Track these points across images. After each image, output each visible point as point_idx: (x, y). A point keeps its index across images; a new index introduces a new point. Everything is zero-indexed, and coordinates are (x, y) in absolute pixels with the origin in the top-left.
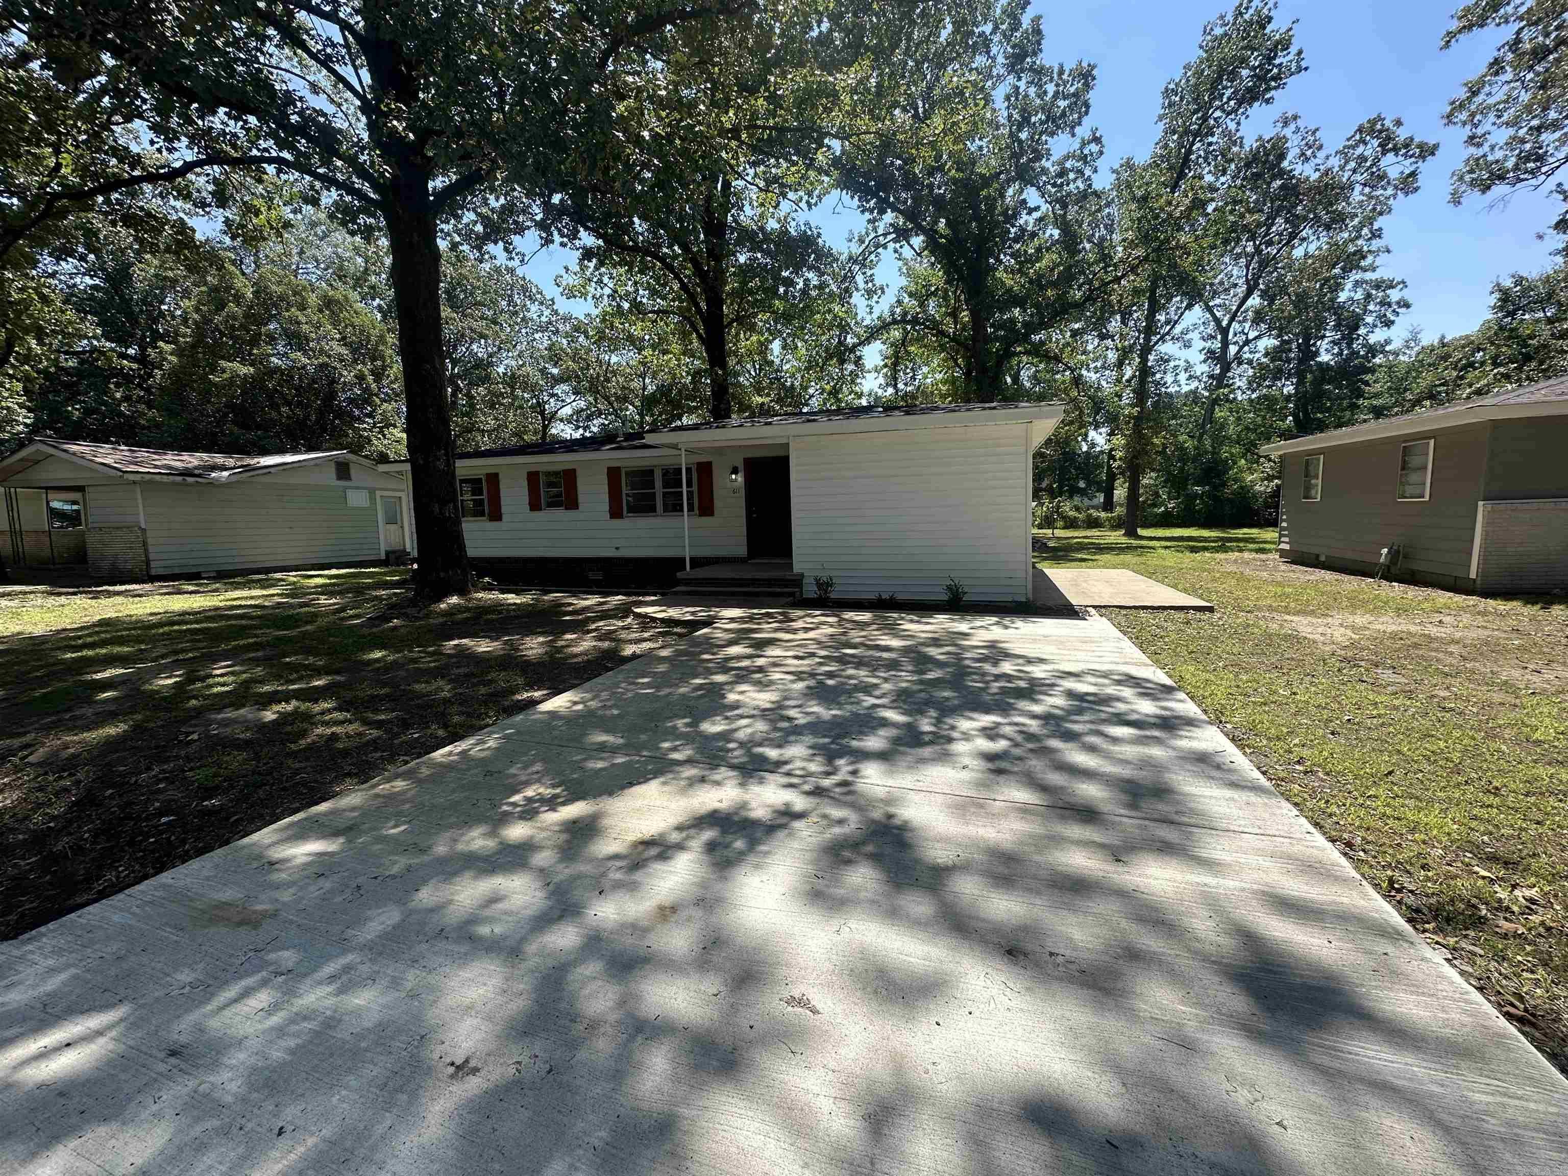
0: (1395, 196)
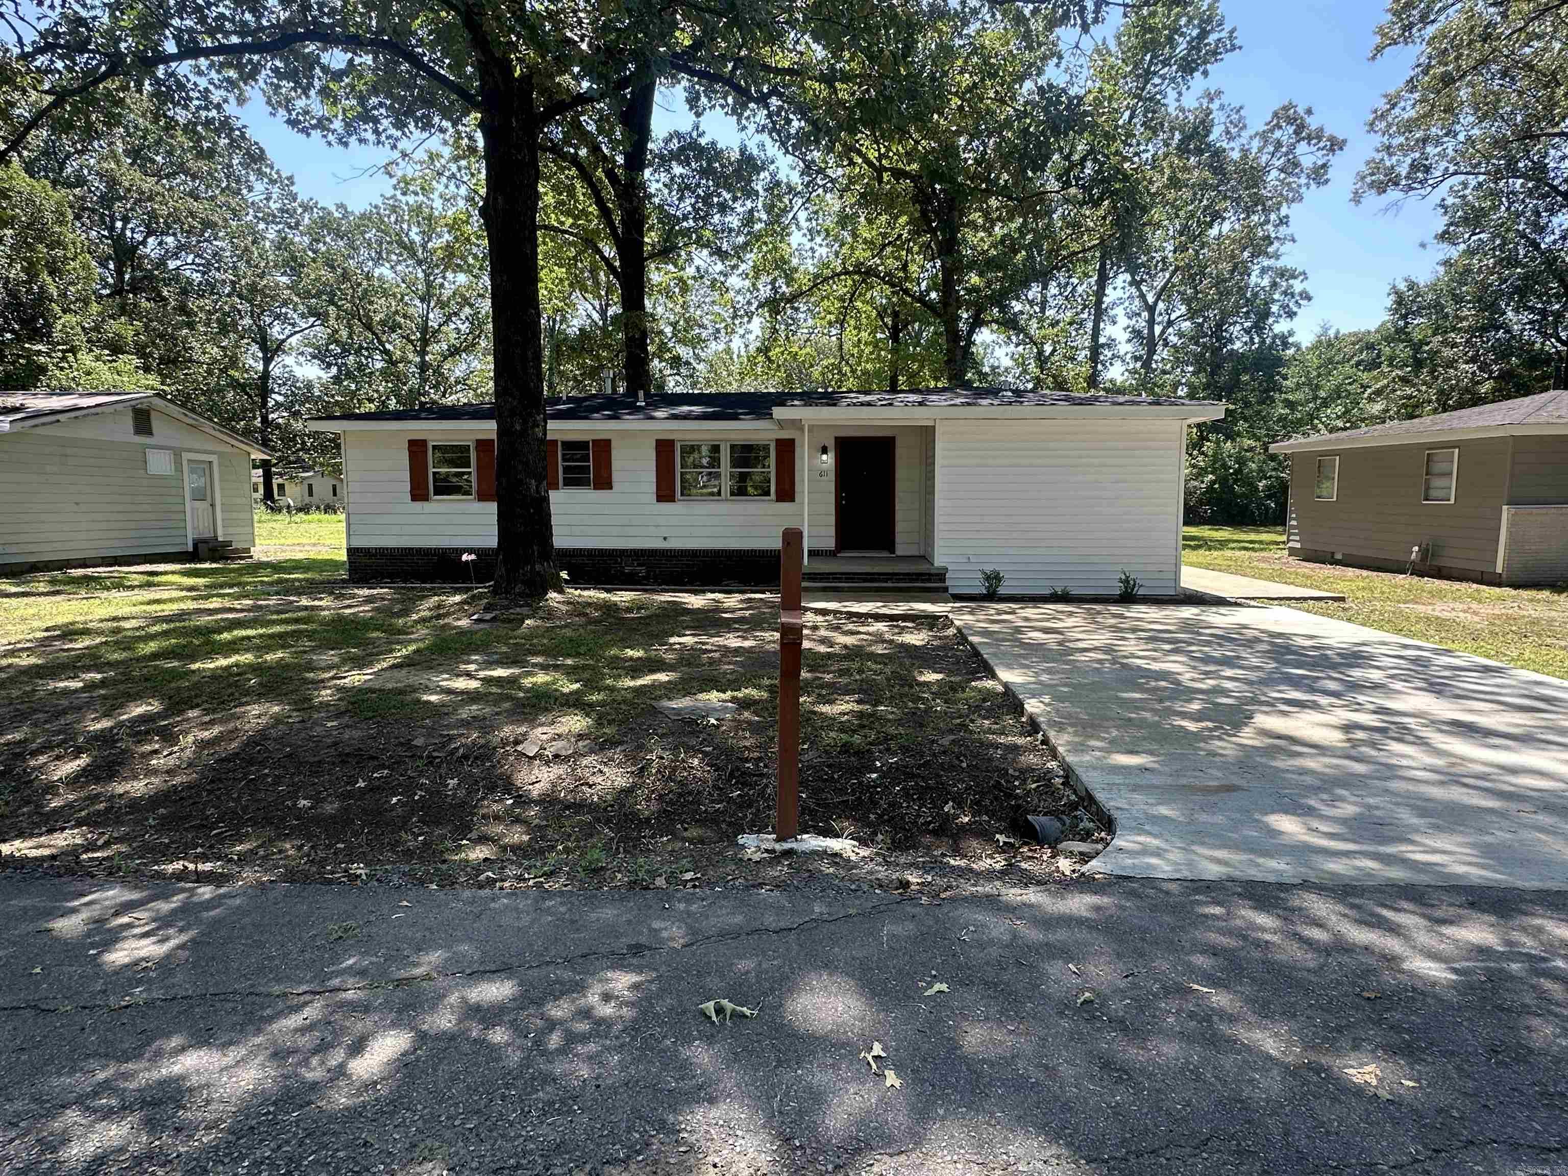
0: (1308, 186)
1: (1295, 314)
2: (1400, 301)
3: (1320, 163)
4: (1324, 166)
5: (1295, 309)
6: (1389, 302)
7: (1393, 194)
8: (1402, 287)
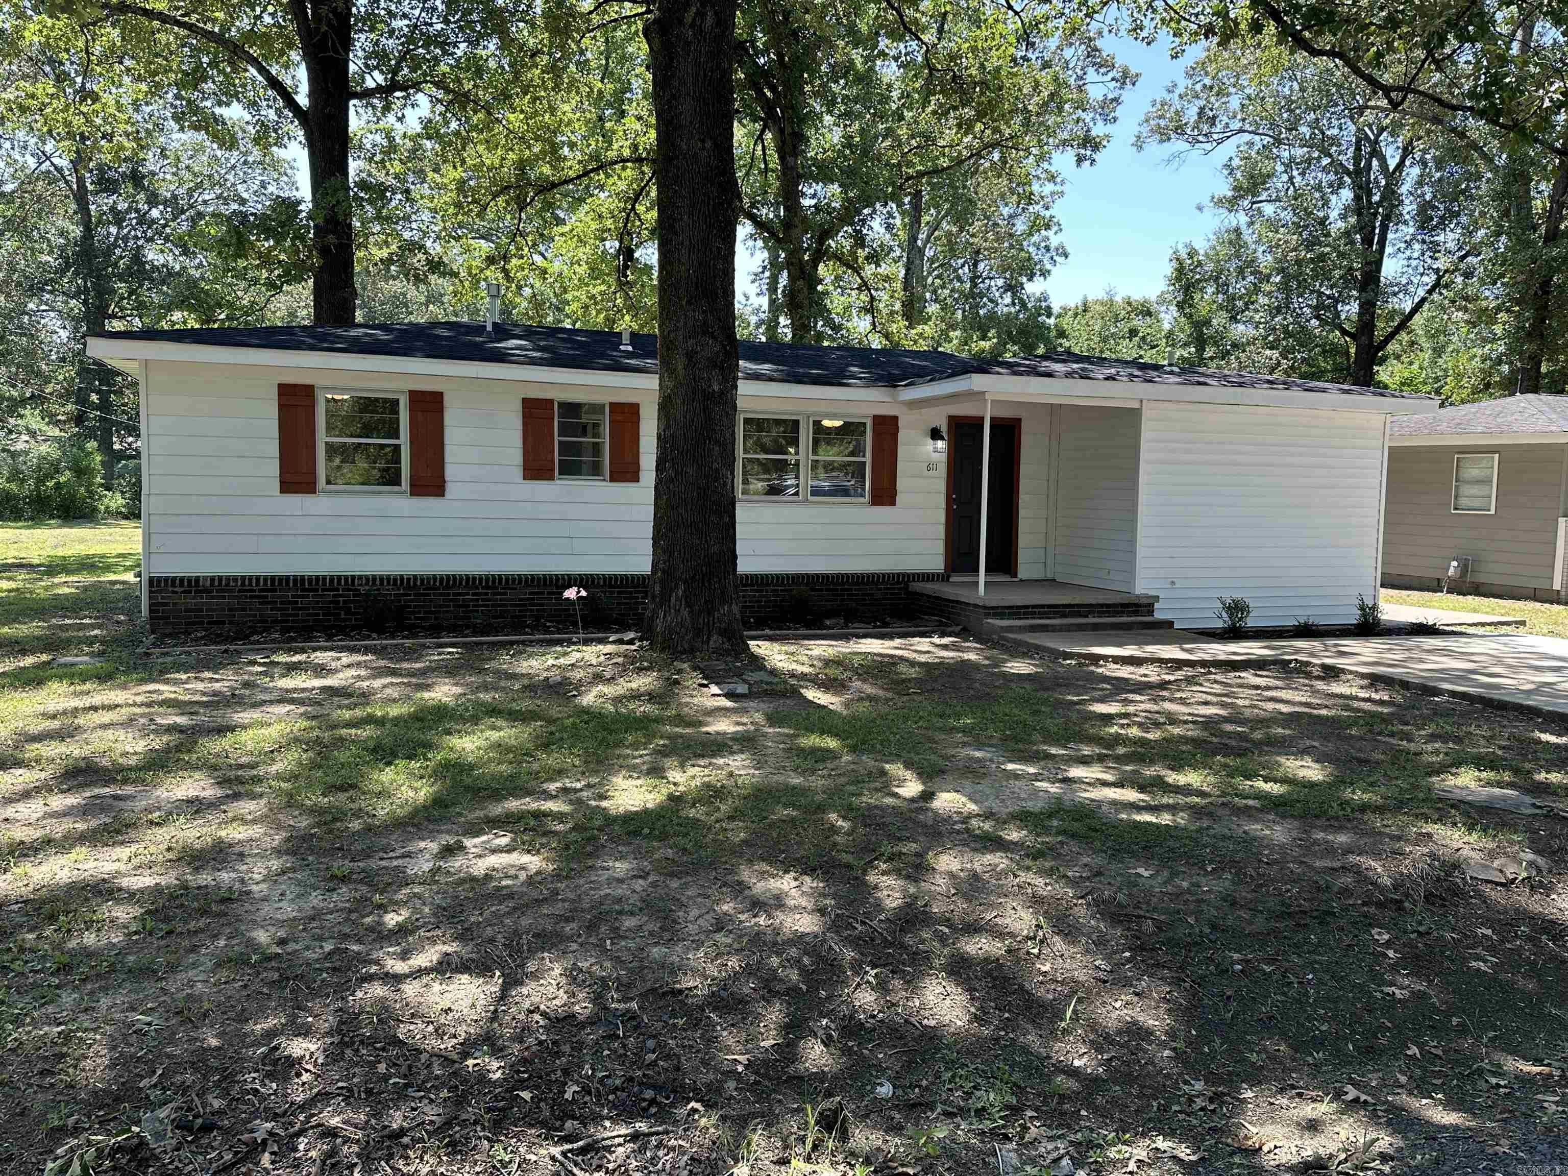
1: (1049, 272)
2: (1180, 271)
3: (1110, 96)
4: (1115, 100)
5: (1048, 266)
6: (1169, 269)
7: (1179, 145)
8: (1183, 254)
